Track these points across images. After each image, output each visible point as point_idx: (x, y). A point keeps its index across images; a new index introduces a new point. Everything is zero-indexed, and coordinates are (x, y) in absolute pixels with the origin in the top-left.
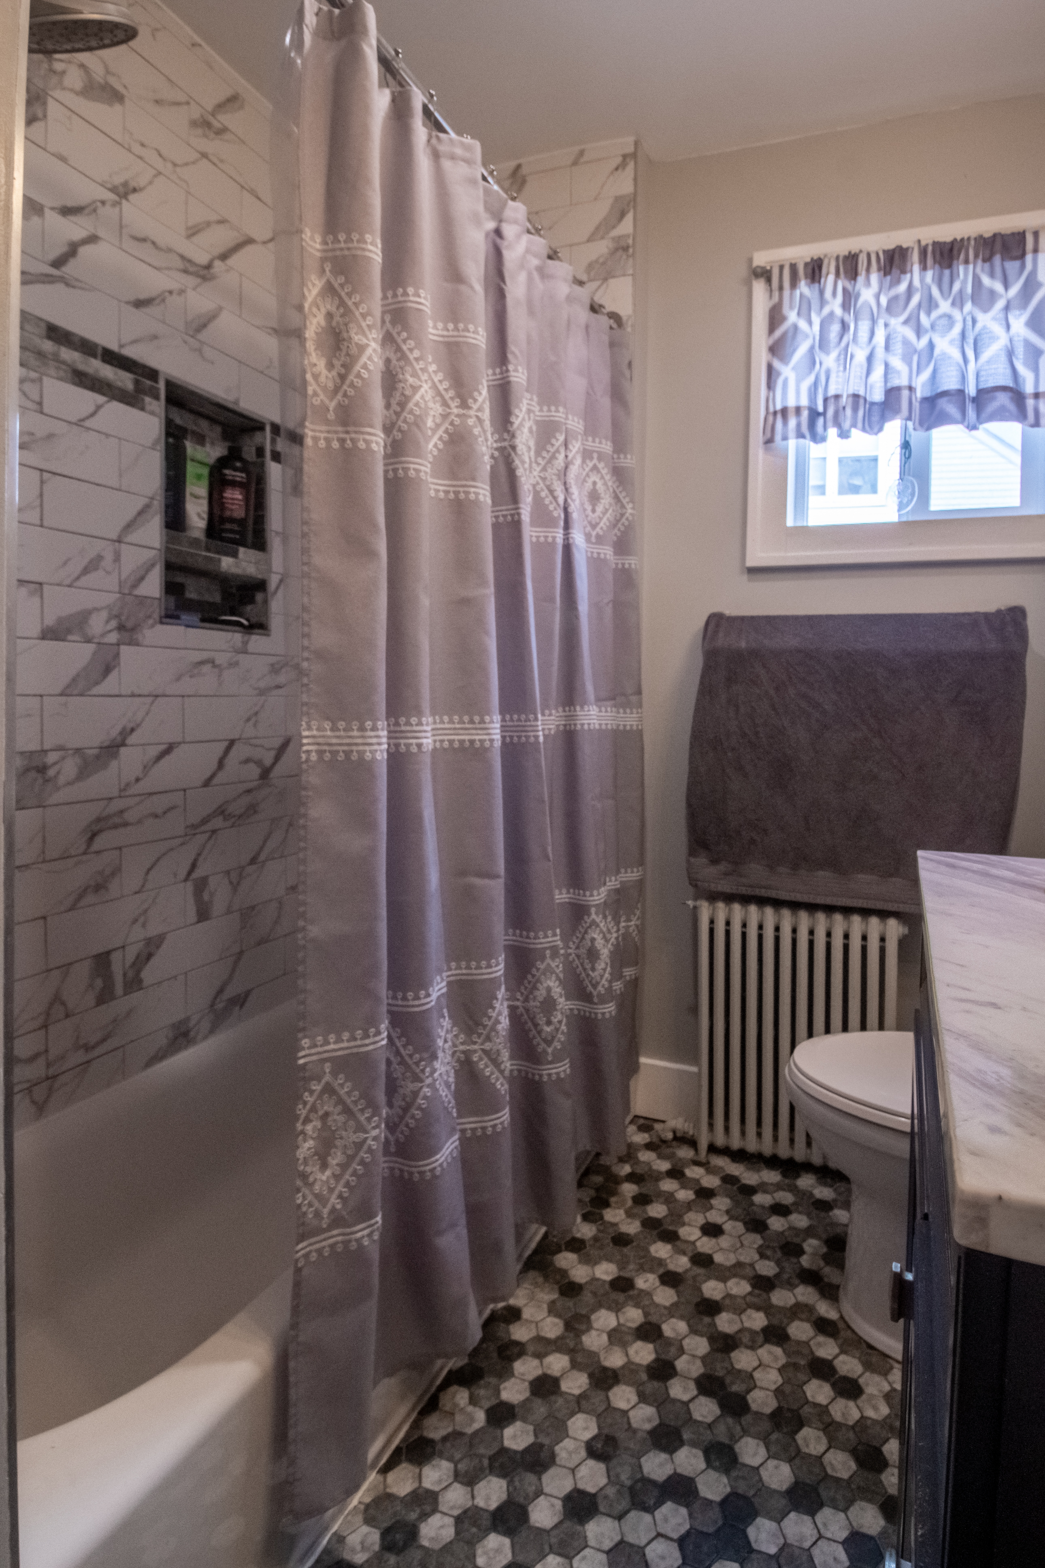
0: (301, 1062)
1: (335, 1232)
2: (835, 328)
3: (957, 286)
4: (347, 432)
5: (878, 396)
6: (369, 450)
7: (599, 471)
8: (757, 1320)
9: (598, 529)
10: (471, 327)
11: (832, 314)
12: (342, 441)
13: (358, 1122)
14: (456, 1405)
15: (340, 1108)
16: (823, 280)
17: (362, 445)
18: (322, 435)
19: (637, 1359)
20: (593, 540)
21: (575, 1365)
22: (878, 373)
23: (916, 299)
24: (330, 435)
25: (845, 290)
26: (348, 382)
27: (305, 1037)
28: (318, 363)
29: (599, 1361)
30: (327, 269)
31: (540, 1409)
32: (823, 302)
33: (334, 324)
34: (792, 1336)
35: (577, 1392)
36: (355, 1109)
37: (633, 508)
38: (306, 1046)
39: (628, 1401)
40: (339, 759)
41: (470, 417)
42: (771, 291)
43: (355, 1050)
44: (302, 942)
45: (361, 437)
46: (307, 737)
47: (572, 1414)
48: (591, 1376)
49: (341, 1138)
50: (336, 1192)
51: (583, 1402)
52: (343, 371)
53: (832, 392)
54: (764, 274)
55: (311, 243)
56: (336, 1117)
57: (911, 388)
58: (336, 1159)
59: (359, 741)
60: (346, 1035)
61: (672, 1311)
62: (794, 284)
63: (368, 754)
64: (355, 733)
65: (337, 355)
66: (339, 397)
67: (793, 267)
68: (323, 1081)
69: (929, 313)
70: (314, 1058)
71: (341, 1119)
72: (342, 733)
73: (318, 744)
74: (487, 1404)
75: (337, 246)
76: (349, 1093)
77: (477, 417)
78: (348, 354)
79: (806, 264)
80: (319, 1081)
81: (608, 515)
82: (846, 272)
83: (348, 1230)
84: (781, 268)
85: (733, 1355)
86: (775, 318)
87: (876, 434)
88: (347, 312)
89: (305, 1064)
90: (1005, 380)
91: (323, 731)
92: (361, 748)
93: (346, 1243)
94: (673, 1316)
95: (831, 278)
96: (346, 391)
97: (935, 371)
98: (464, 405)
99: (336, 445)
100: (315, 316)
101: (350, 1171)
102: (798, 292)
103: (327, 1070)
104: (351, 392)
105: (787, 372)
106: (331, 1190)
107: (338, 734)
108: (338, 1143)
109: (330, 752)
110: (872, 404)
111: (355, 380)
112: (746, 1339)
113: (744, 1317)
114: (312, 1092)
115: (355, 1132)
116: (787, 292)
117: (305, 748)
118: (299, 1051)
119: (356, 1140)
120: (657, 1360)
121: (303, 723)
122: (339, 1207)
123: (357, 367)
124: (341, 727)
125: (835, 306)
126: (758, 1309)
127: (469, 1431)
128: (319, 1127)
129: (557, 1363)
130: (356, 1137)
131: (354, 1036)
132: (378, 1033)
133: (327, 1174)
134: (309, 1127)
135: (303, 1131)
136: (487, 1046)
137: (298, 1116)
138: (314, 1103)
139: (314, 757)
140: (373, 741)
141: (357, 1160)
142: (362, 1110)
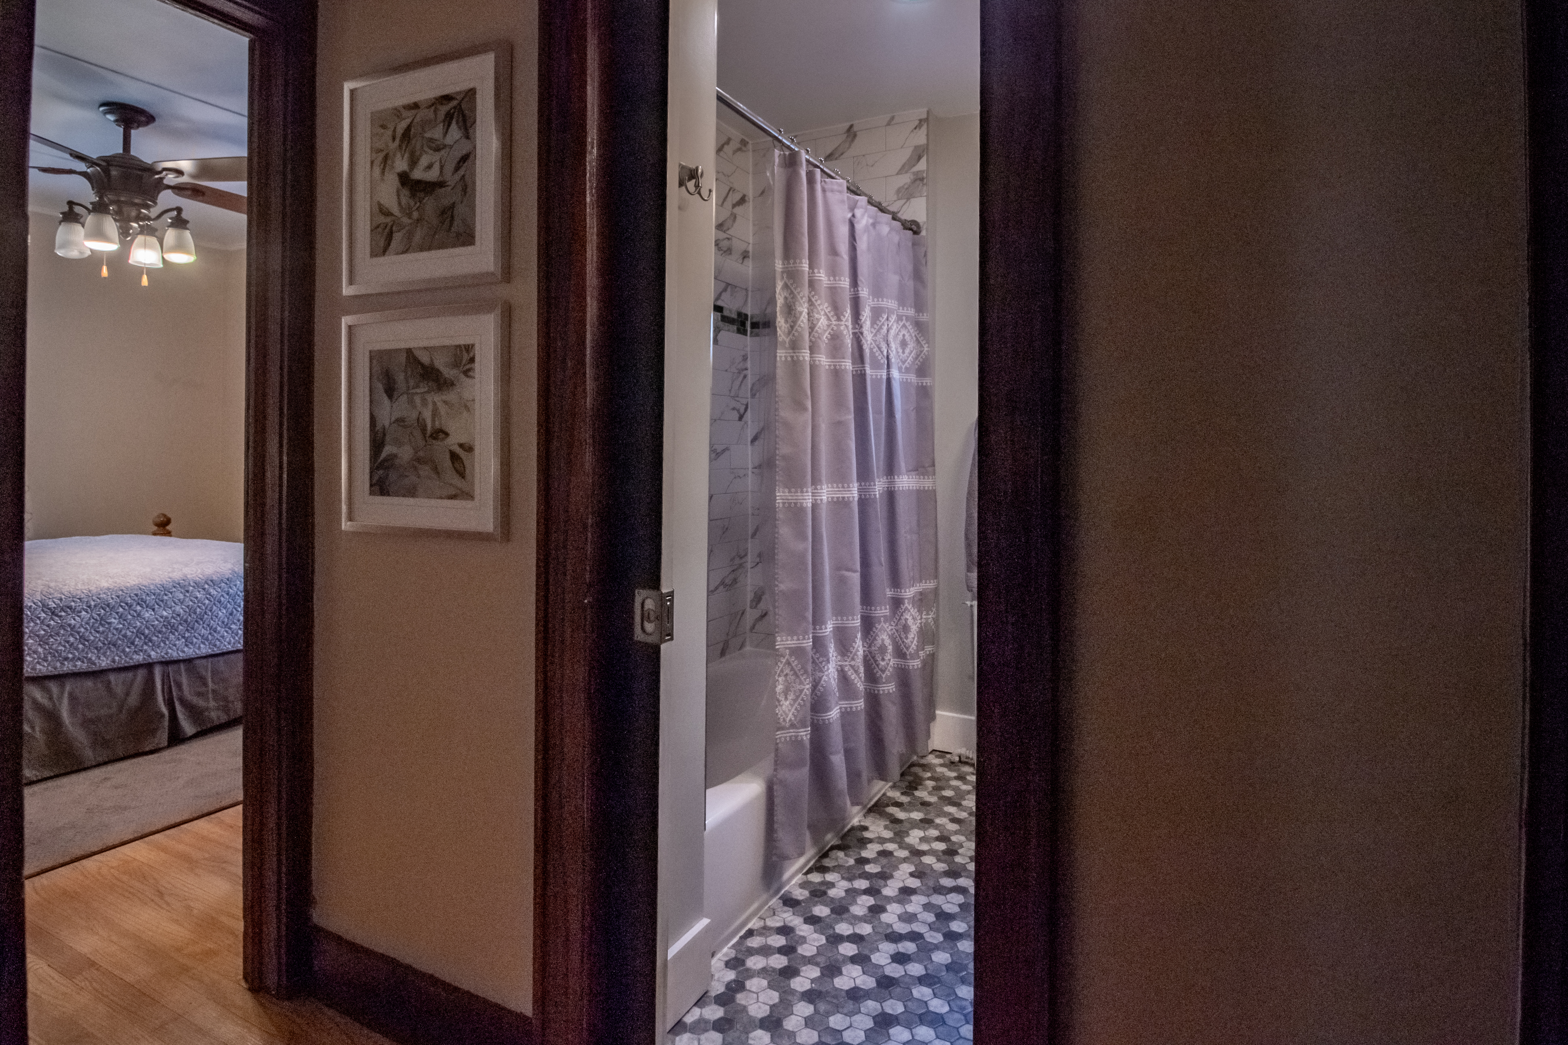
0: (777, 647)
1: (791, 731)
4: (794, 353)
6: (805, 359)
7: (906, 327)
9: (906, 364)
10: (842, 278)
12: (792, 357)
13: (800, 680)
15: (792, 672)
17: (801, 358)
18: (783, 355)
20: (903, 371)
24: (786, 355)
26: (795, 329)
27: (779, 636)
28: (781, 321)
30: (785, 277)
33: (788, 302)
36: (800, 674)
37: (928, 347)
38: (779, 640)
39: (932, 861)
40: (792, 507)
41: (842, 325)
43: (799, 647)
44: (777, 593)
45: (801, 354)
46: (778, 496)
47: (901, 863)
49: (794, 687)
50: (792, 712)
52: (792, 324)
55: (778, 264)
56: (791, 677)
58: (791, 696)
59: (801, 498)
60: (795, 638)
63: (804, 505)
64: (800, 495)
65: (790, 317)
66: (791, 336)
68: (786, 658)
70: (782, 646)
71: (793, 677)
72: (793, 494)
73: (783, 499)
74: (854, 857)
75: (790, 265)
76: (796, 666)
77: (845, 325)
78: (794, 317)
80: (784, 658)
81: (912, 354)
83: (796, 731)
88: (794, 298)
89: (778, 649)
91: (784, 493)
92: (802, 501)
93: (796, 737)
96: (794, 333)
98: (839, 319)
99: (789, 359)
100: (780, 299)
101: (797, 703)
103: (788, 653)
104: (796, 334)
106: (790, 711)
107: (791, 494)
108: (792, 689)
109: (788, 503)
111: (797, 328)
114: (781, 662)
115: (799, 684)
117: (777, 502)
118: (776, 642)
120: (947, 849)
121: (777, 490)
122: (793, 719)
123: (799, 322)
124: (793, 492)
127: (847, 865)
128: (784, 680)
129: (891, 847)
130: (799, 687)
131: (798, 640)
132: (809, 639)
133: (788, 702)
134: (780, 679)
135: (778, 680)
136: (853, 663)
137: (776, 672)
138: (782, 669)
139: (781, 505)
140: (807, 499)
141: (801, 699)
142: (802, 675)
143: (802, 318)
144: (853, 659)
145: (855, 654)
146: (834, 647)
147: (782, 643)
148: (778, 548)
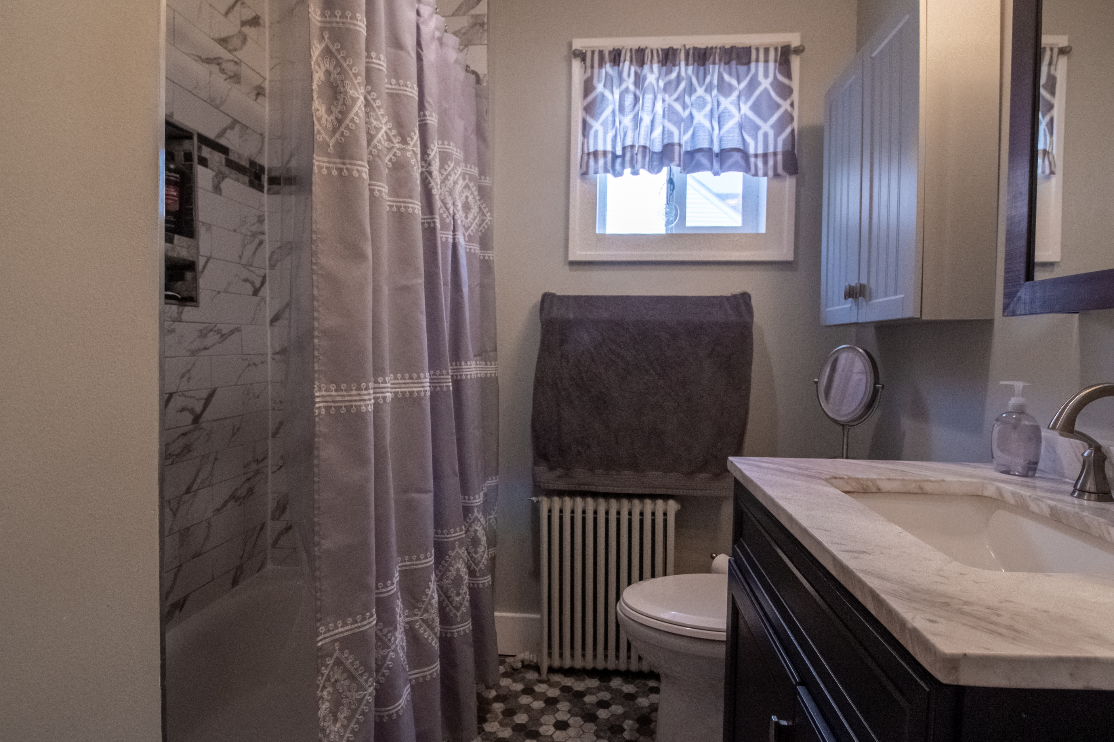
0: (319, 644)
2: (629, 99)
3: (708, 80)
4: (344, 164)
5: (657, 147)
6: (360, 177)
10: (409, 84)
11: (627, 90)
12: (340, 170)
13: (358, 684)
15: (345, 675)
16: (621, 64)
17: (356, 174)
18: (325, 165)
22: (658, 132)
23: (683, 85)
24: (331, 165)
25: (636, 73)
26: (344, 125)
27: (321, 625)
28: (320, 109)
30: (326, 37)
32: (621, 80)
33: (332, 79)
36: (357, 675)
38: (323, 631)
40: (342, 412)
41: (407, 151)
42: (586, 68)
43: (356, 631)
44: (318, 553)
45: (355, 168)
46: (318, 397)
49: (347, 697)
52: (340, 117)
53: (629, 142)
54: (582, 56)
55: (314, 16)
56: (342, 682)
57: (680, 145)
58: (343, 714)
59: (357, 398)
60: (349, 620)
62: (601, 65)
63: (363, 407)
64: (354, 392)
65: (335, 103)
66: (337, 136)
67: (601, 53)
68: (334, 657)
69: (690, 96)
70: (328, 640)
71: (346, 683)
72: (344, 393)
73: (327, 402)
75: (334, 20)
76: (352, 664)
77: (413, 151)
78: (344, 104)
79: (610, 52)
80: (331, 657)
82: (637, 61)
84: (593, 52)
86: (588, 87)
87: (656, 173)
88: (342, 72)
89: (321, 646)
90: (736, 144)
91: (329, 391)
92: (358, 403)
95: (627, 64)
96: (343, 132)
97: (693, 135)
98: (404, 143)
99: (335, 173)
100: (317, 72)
101: (354, 721)
102: (604, 71)
103: (337, 648)
104: (347, 133)
105: (596, 126)
107: (341, 393)
108: (344, 701)
109: (334, 407)
110: (654, 153)
111: (350, 124)
114: (327, 666)
115: (356, 692)
116: (596, 70)
117: (317, 405)
118: (318, 636)
119: (357, 697)
121: (316, 386)
123: (352, 115)
124: (343, 388)
125: (629, 83)
128: (332, 692)
130: (357, 696)
131: (355, 621)
132: (372, 616)
133: (338, 727)
134: (325, 693)
135: (322, 697)
136: (426, 616)
137: (318, 686)
138: (328, 675)
139: (323, 412)
140: (367, 397)
141: (359, 712)
142: (361, 675)
143: (356, 109)
144: (426, 611)
145: (430, 603)
146: (402, 603)
147: (327, 635)
148: (318, 482)
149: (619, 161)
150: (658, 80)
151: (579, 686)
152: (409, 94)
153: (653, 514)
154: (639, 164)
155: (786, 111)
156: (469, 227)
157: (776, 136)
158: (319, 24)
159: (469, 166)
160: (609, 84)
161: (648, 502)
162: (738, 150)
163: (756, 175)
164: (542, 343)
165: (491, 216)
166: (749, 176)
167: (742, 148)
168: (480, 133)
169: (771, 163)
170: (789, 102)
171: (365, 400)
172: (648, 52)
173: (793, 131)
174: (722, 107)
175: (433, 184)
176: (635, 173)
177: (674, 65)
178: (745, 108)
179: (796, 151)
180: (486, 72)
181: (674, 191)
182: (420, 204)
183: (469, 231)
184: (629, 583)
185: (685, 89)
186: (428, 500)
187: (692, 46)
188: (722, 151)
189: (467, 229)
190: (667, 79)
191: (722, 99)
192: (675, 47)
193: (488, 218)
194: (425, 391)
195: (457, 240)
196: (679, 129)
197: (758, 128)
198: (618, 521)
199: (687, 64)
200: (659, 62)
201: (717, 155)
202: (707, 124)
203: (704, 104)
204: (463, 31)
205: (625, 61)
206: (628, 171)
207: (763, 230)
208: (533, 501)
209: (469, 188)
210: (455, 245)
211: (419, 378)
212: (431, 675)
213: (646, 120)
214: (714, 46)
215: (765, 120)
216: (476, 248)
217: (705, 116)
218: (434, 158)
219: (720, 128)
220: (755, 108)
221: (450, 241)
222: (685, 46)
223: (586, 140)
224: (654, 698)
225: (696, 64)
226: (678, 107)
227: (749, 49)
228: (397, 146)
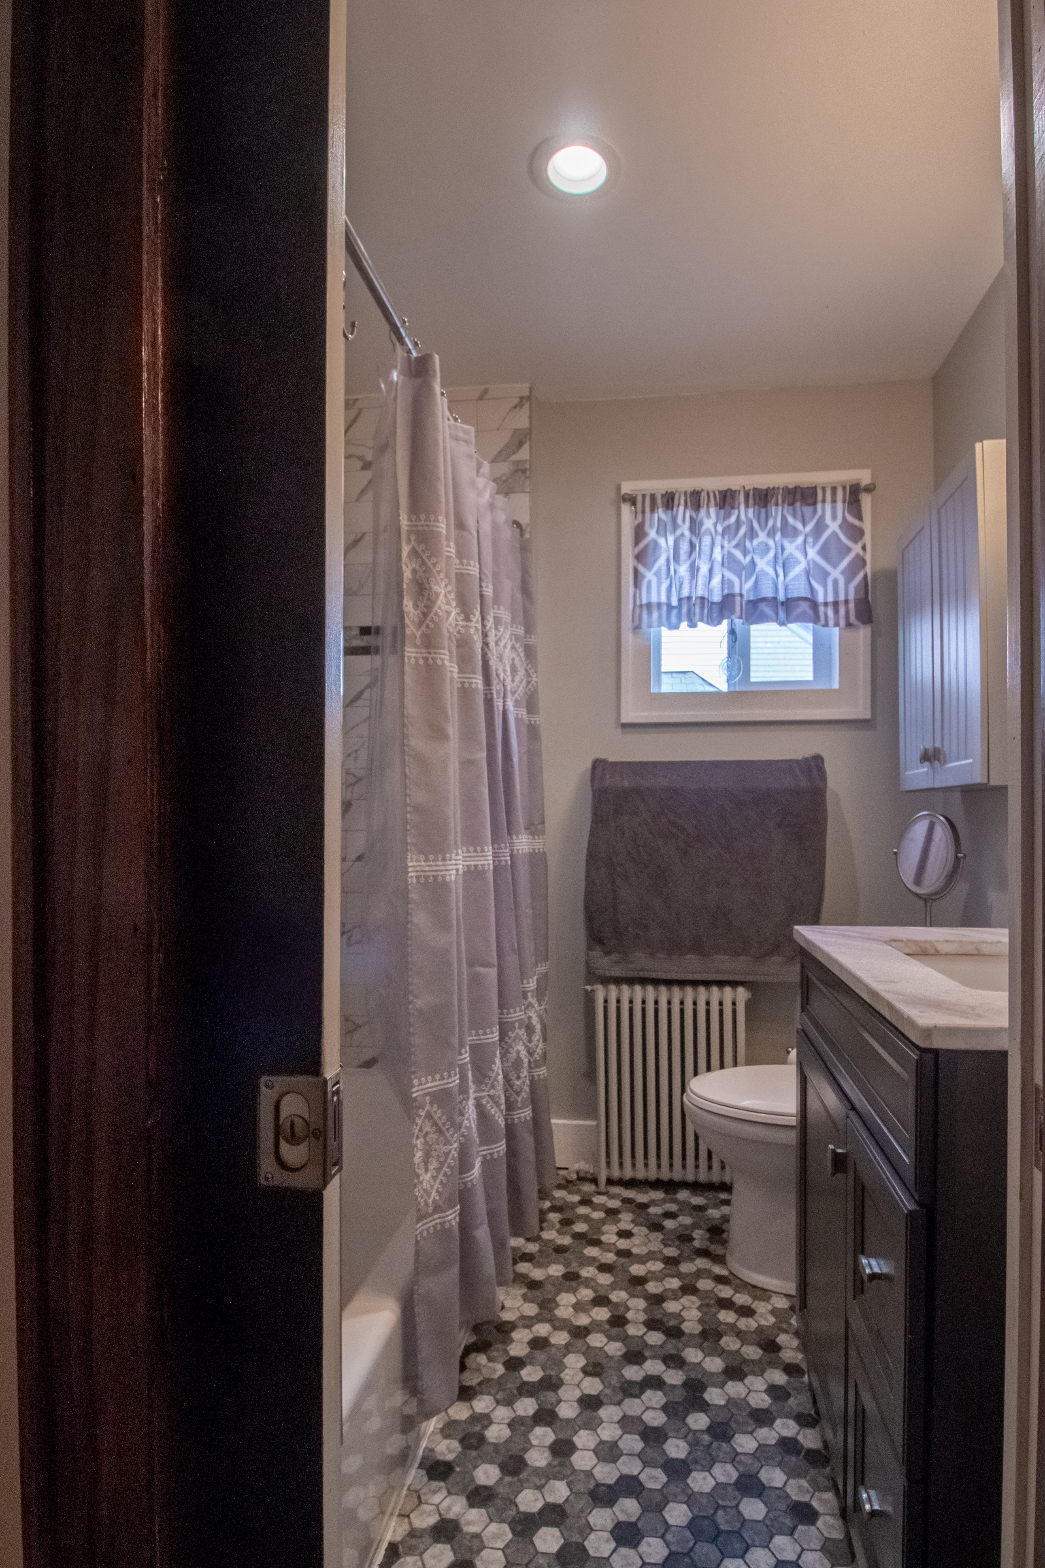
0: (414, 1095)
1: (436, 1216)
2: (684, 547)
3: (771, 523)
4: (429, 653)
5: (717, 598)
6: (443, 664)
8: (674, 1283)
10: (472, 562)
11: (682, 536)
12: (426, 659)
13: (446, 1138)
14: (479, 1364)
15: (434, 1128)
16: (675, 509)
17: (439, 662)
18: (413, 655)
19: (599, 1318)
21: (555, 1328)
22: (716, 581)
23: (743, 530)
24: (418, 655)
25: (691, 517)
26: (429, 618)
27: (416, 1078)
28: (409, 605)
29: (572, 1324)
30: (414, 539)
31: (541, 1356)
32: (675, 526)
33: (418, 577)
34: (701, 1289)
35: (564, 1343)
36: (444, 1129)
38: (417, 1083)
39: (601, 1341)
40: (430, 881)
41: (471, 628)
42: (636, 513)
43: (443, 1087)
44: (412, 1011)
45: (439, 656)
46: (411, 867)
47: (565, 1355)
48: (569, 1332)
49: (436, 1149)
50: (435, 1188)
51: (570, 1348)
52: (425, 610)
53: (685, 593)
54: (631, 500)
55: (404, 520)
56: (431, 1135)
57: (741, 595)
58: (433, 1165)
59: (443, 868)
60: (438, 1077)
61: (613, 1287)
62: (653, 510)
63: (450, 877)
64: (440, 863)
65: (422, 599)
66: (423, 628)
67: (653, 497)
68: (426, 1110)
69: (752, 542)
70: (420, 1093)
71: (435, 1136)
72: (432, 863)
73: (417, 871)
74: (502, 1360)
75: (419, 523)
76: (440, 1118)
77: (475, 625)
78: (429, 599)
79: (663, 496)
80: (424, 1109)
82: (692, 505)
83: (444, 1214)
84: (644, 496)
85: (664, 1305)
86: (639, 533)
87: (716, 625)
88: (427, 570)
89: (416, 1097)
90: (803, 592)
91: (419, 862)
92: (443, 873)
93: (442, 1224)
94: (614, 1290)
95: (681, 508)
96: (428, 624)
97: (756, 582)
99: (421, 662)
100: (407, 572)
101: (442, 1173)
102: (656, 515)
103: (428, 1101)
104: (432, 625)
105: (649, 575)
106: (432, 1187)
107: (429, 864)
108: (434, 1153)
109: (425, 876)
110: (713, 603)
111: (434, 617)
112: (670, 1295)
113: (664, 1282)
114: (420, 1116)
115: (444, 1145)
116: (648, 515)
117: (410, 875)
118: (412, 1087)
119: (445, 1151)
120: (612, 1316)
121: (408, 857)
122: (437, 1198)
123: (435, 609)
124: (431, 859)
125: (685, 529)
126: (673, 1276)
127: (496, 1376)
128: (424, 1141)
129: (542, 1329)
130: (445, 1149)
131: (442, 1078)
132: (456, 1075)
133: (429, 1175)
134: (419, 1142)
135: (416, 1146)
136: (492, 1092)
137: (414, 1133)
138: (421, 1126)
139: (414, 880)
140: (450, 867)
141: (446, 1165)
142: (448, 1130)
143: (439, 603)
145: (496, 1080)
146: (471, 1074)
147: (420, 1088)
148: (411, 945)
149: (674, 612)
150: (715, 525)
151: (642, 1198)
152: (472, 572)
153: (721, 1004)
154: (697, 617)
155: (858, 555)
156: (516, 691)
157: (847, 583)
158: (406, 528)
159: (514, 626)
160: (662, 530)
161: (715, 989)
162: (805, 599)
163: (826, 625)
164: (595, 813)
165: (537, 677)
166: (818, 627)
167: (809, 596)
168: (525, 589)
169: (842, 611)
170: (860, 545)
171: (449, 870)
172: (704, 495)
173: (866, 576)
174: (786, 553)
175: (489, 655)
176: (692, 625)
177: (733, 508)
178: (812, 553)
179: (870, 599)
180: (528, 522)
181: (737, 643)
182: (481, 678)
183: (516, 695)
184: (696, 1073)
185: (745, 535)
186: (492, 973)
187: (751, 487)
188: (788, 600)
189: (513, 693)
190: (726, 523)
191: (786, 544)
192: (733, 488)
193: (534, 679)
194: (489, 865)
195: (507, 707)
196: (740, 577)
197: (826, 574)
198: (682, 1012)
199: (747, 506)
200: (716, 505)
201: (783, 603)
202: (771, 571)
203: (767, 549)
204: (504, 478)
205: (679, 505)
206: (684, 625)
207: (836, 685)
208: (587, 990)
209: (516, 650)
210: (505, 713)
211: (483, 851)
212: (498, 1152)
213: (704, 569)
214: (776, 486)
215: (835, 566)
216: (523, 712)
217: (768, 563)
218: (490, 630)
219: (785, 576)
220: (824, 552)
221: (501, 708)
222: (744, 487)
223: (638, 592)
224: (725, 1209)
225: (756, 507)
226: (738, 554)
227: (814, 489)
228: (461, 623)
